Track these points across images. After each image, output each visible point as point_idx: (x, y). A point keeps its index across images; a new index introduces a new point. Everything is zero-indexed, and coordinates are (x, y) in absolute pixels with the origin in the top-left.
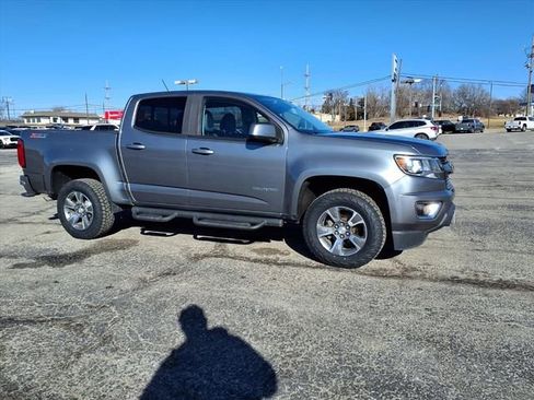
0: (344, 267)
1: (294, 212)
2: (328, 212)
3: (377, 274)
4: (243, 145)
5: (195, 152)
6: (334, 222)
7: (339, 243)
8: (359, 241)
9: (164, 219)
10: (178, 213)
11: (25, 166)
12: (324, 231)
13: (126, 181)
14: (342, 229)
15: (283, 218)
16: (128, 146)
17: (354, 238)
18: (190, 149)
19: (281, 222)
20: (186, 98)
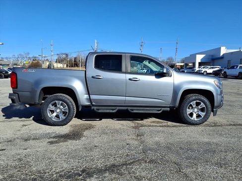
0: (197, 124)
1: (177, 104)
2: (191, 103)
3: (208, 125)
4: (154, 77)
5: (130, 79)
6: (192, 107)
7: (195, 115)
8: (203, 114)
9: (114, 111)
10: (118, 108)
11: (17, 88)
12: (189, 111)
13: (89, 94)
14: (196, 110)
15: (169, 107)
16: (93, 77)
17: (200, 113)
18: (128, 78)
19: (169, 109)
20: (121, 55)
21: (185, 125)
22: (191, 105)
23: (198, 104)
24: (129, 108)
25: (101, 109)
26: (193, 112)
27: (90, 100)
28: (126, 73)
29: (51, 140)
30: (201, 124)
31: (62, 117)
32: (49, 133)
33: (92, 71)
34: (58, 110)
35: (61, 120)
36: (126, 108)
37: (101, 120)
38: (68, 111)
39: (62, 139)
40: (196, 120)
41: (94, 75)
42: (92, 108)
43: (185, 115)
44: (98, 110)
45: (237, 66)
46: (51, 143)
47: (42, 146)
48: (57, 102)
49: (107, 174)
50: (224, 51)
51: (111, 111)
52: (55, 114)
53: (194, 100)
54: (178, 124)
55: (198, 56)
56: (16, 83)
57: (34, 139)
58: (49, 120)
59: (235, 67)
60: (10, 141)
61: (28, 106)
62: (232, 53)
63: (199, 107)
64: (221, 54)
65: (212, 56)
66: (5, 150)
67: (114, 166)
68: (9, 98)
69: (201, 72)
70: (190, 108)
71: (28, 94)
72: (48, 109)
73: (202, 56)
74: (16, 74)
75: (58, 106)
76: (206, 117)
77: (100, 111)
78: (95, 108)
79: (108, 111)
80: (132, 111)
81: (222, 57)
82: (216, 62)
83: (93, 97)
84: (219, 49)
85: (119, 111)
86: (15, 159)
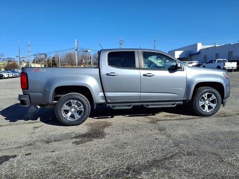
0: (209, 116)
1: (190, 98)
2: (203, 96)
3: (219, 116)
4: (168, 72)
5: (144, 75)
6: (204, 100)
7: (206, 107)
8: (213, 106)
9: (129, 108)
10: (133, 104)
11: (28, 88)
12: (201, 103)
13: (104, 92)
14: (207, 102)
15: (183, 101)
16: (107, 74)
17: (211, 105)
18: (142, 74)
19: (182, 102)
20: (134, 52)
21: (198, 117)
22: (203, 98)
23: (209, 96)
24: (144, 104)
25: (117, 106)
26: (205, 104)
27: (105, 97)
28: (140, 69)
29: (74, 140)
30: (212, 115)
31: (77, 116)
32: (68, 134)
33: (106, 68)
34: (73, 110)
35: (76, 119)
36: (141, 104)
37: (112, 117)
38: (83, 110)
39: (86, 139)
40: (208, 111)
41: (109, 73)
42: (108, 105)
43: (198, 107)
44: (114, 107)
45: (215, 61)
46: (77, 143)
47: (68, 147)
48: (71, 101)
49: (154, 170)
50: (200, 47)
51: (127, 108)
52: (70, 114)
53: (206, 92)
54: (191, 117)
55: (176, 52)
56: (26, 83)
57: (55, 141)
58: (64, 120)
59: (214, 61)
60: (31, 144)
61: (39, 107)
62: (208, 49)
63: (211, 99)
64: (198, 50)
65: (189, 52)
66: (30, 154)
67: (155, 161)
68: (19, 100)
70: (202, 100)
71: (40, 94)
72: (63, 109)
73: (181, 52)
74: (26, 74)
75: (73, 105)
76: (217, 108)
77: (116, 108)
78: (110, 105)
79: (124, 108)
80: (148, 107)
81: (199, 53)
82: (193, 57)
83: (108, 94)
84: (196, 45)
85: (134, 107)
86: (48, 163)
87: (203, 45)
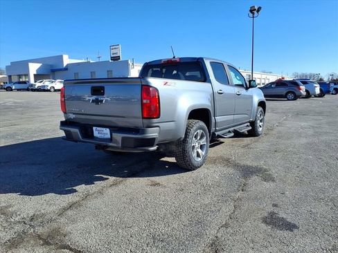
5: (236, 94)
11: (160, 116)
13: (215, 116)
16: (218, 92)
20: (223, 64)
35: (201, 158)
38: (205, 143)
50: (67, 61)
55: (30, 64)
62: (79, 64)
64: (65, 65)
65: (51, 65)
69: (46, 88)
72: (192, 145)
73: (38, 65)
75: (198, 138)
81: (66, 69)
82: (57, 74)
84: (61, 57)
87: (69, 58)
